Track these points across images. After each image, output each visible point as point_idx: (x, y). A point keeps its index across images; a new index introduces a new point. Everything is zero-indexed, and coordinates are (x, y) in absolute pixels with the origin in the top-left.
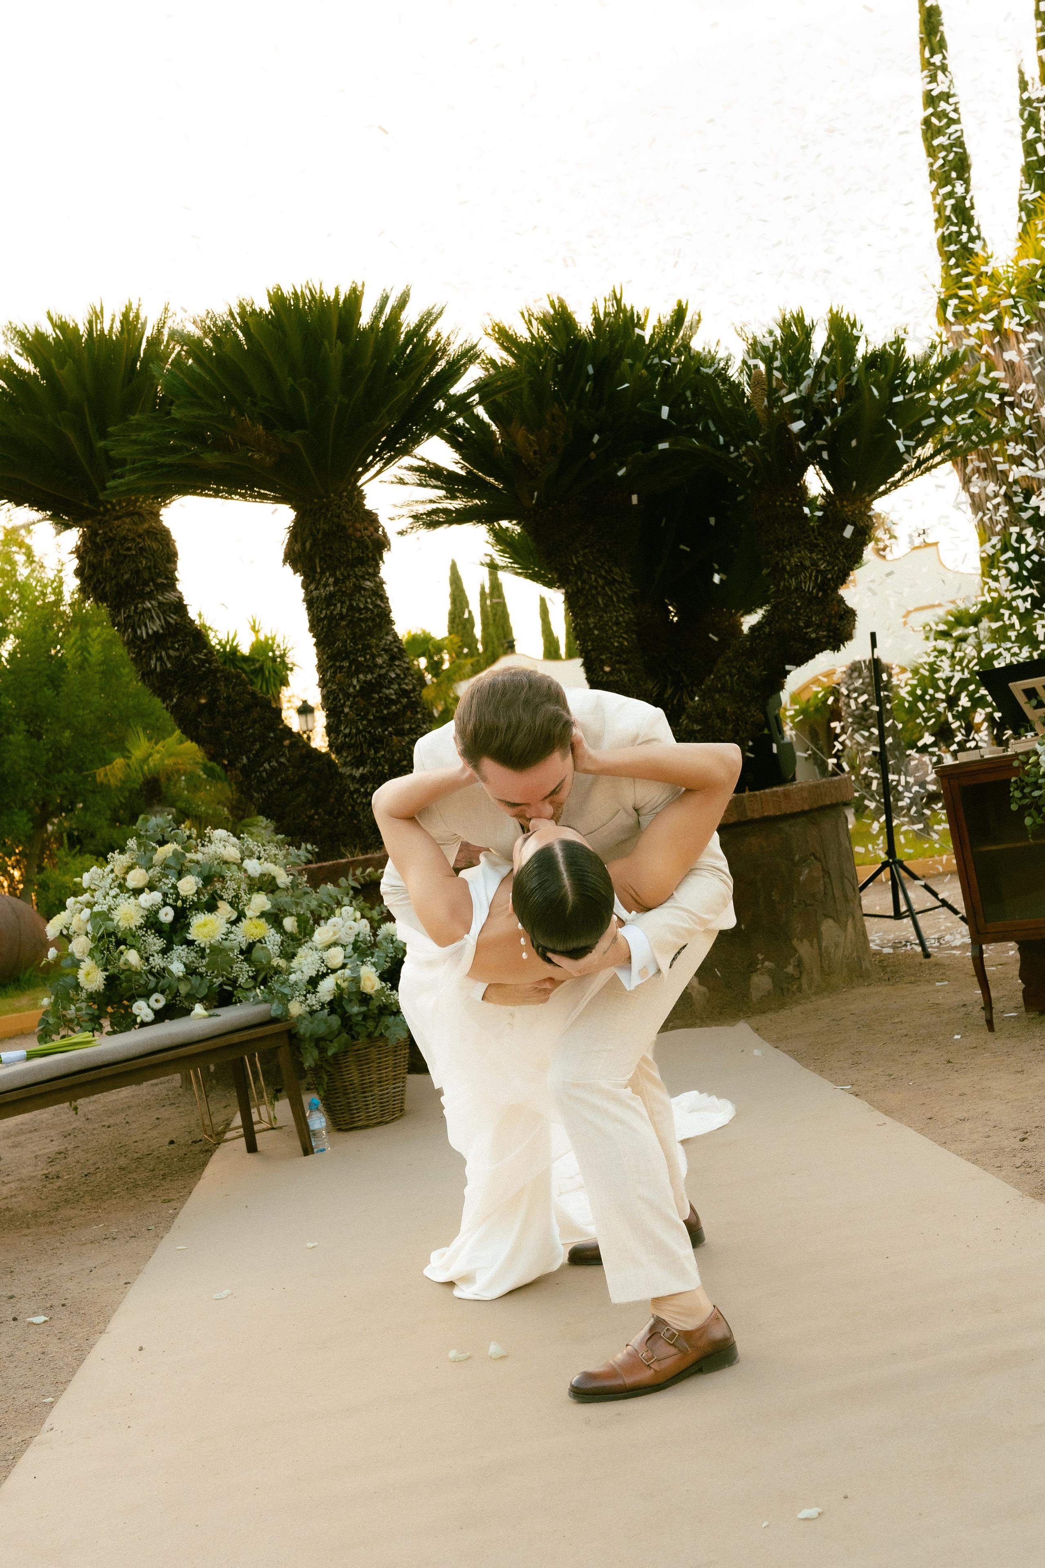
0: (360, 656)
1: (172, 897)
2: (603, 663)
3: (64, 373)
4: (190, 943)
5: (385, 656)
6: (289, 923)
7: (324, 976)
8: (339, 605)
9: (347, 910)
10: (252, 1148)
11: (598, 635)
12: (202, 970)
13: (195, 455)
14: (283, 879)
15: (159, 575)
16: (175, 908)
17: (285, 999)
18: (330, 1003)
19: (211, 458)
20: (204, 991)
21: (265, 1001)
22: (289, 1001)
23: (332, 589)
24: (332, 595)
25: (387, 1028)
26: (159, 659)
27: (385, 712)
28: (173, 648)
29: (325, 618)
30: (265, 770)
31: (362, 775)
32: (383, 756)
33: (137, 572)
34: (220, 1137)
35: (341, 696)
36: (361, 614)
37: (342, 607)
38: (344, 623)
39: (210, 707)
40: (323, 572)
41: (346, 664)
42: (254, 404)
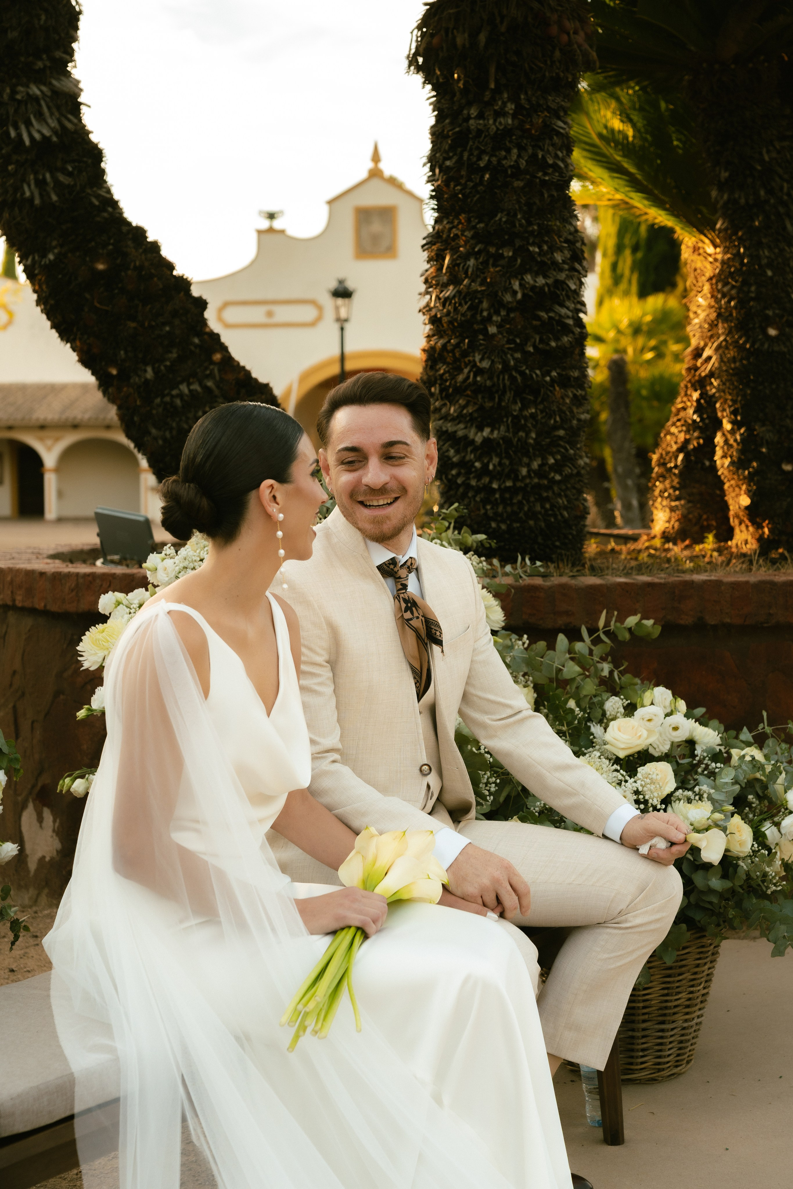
0: (533, 244)
2: (768, 322)
5: (566, 252)
8: (515, 151)
11: (771, 278)
23: (510, 121)
24: (507, 132)
27: (553, 344)
28: (64, 171)
29: (486, 168)
30: (181, 396)
31: (487, 441)
32: (533, 416)
35: (485, 305)
36: (545, 174)
37: (519, 156)
38: (519, 184)
40: (498, 91)
41: (508, 253)
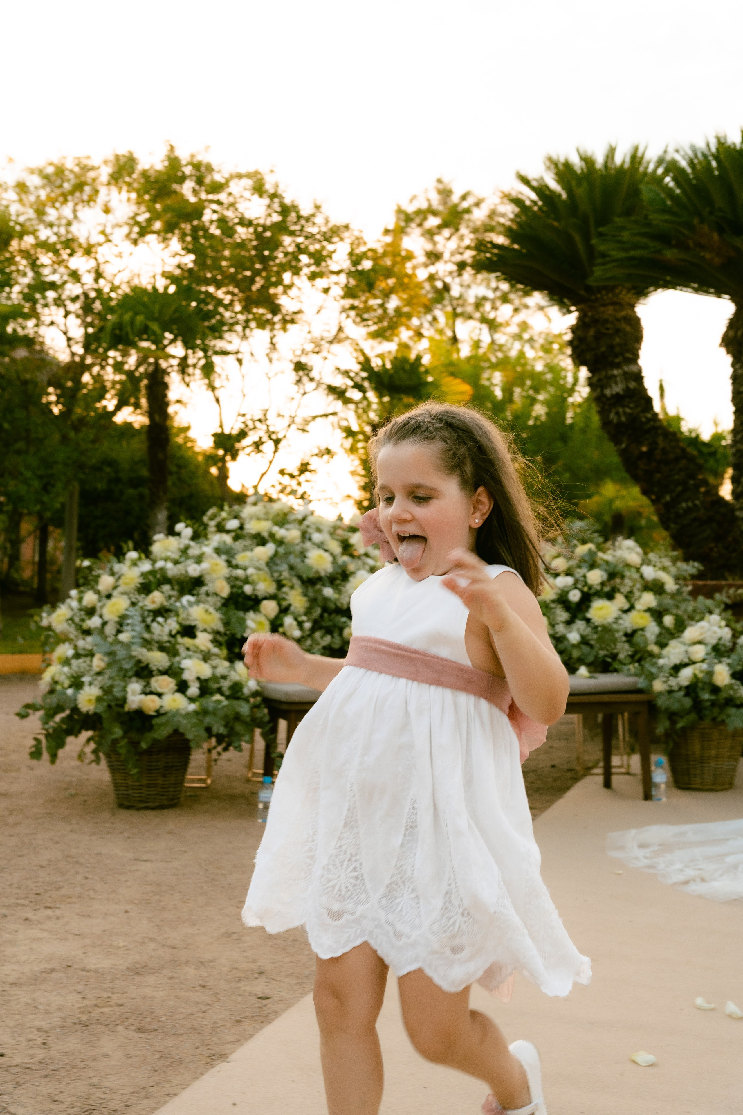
1: (580, 583)
3: (581, 191)
4: (588, 621)
6: (668, 620)
7: (685, 665)
9: (715, 618)
10: (607, 784)
12: (592, 642)
13: (658, 252)
14: (671, 585)
15: (627, 351)
16: (582, 592)
17: (652, 677)
18: (687, 688)
19: (670, 254)
20: (590, 659)
21: (636, 675)
22: (654, 679)
25: (729, 716)
26: (617, 413)
28: (629, 407)
30: (683, 508)
33: (611, 347)
34: (587, 771)
39: (649, 456)
42: (711, 213)
